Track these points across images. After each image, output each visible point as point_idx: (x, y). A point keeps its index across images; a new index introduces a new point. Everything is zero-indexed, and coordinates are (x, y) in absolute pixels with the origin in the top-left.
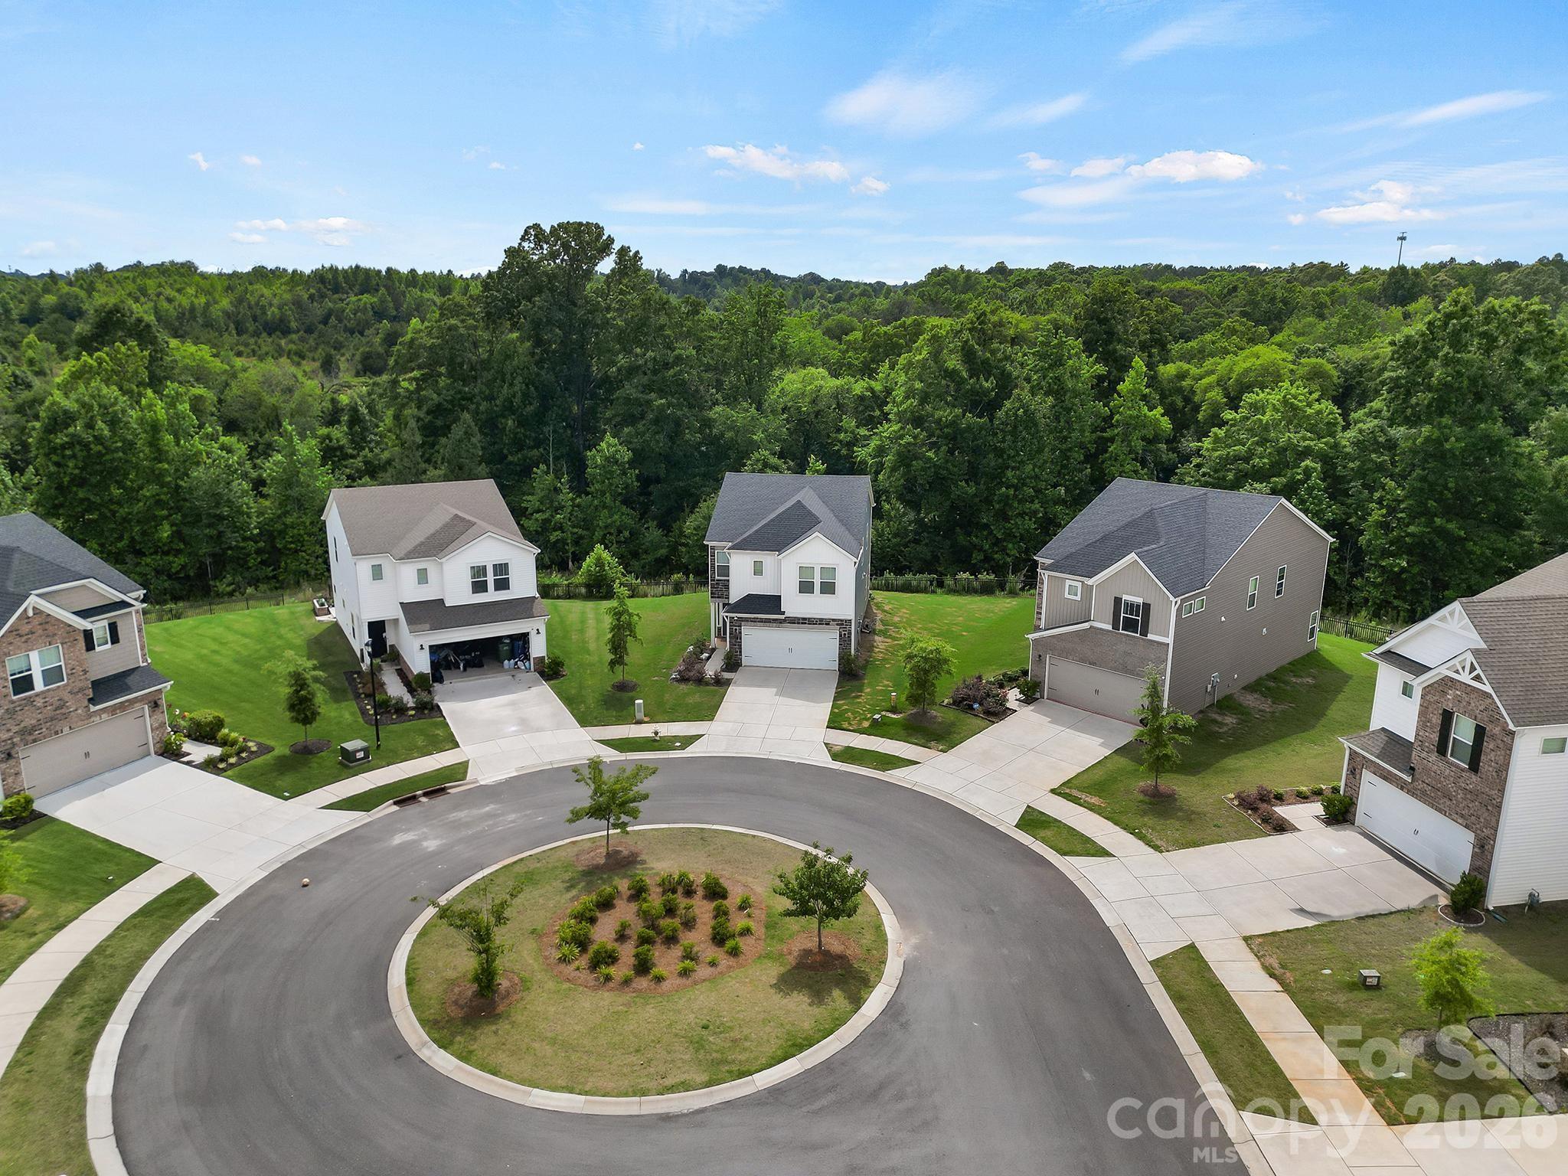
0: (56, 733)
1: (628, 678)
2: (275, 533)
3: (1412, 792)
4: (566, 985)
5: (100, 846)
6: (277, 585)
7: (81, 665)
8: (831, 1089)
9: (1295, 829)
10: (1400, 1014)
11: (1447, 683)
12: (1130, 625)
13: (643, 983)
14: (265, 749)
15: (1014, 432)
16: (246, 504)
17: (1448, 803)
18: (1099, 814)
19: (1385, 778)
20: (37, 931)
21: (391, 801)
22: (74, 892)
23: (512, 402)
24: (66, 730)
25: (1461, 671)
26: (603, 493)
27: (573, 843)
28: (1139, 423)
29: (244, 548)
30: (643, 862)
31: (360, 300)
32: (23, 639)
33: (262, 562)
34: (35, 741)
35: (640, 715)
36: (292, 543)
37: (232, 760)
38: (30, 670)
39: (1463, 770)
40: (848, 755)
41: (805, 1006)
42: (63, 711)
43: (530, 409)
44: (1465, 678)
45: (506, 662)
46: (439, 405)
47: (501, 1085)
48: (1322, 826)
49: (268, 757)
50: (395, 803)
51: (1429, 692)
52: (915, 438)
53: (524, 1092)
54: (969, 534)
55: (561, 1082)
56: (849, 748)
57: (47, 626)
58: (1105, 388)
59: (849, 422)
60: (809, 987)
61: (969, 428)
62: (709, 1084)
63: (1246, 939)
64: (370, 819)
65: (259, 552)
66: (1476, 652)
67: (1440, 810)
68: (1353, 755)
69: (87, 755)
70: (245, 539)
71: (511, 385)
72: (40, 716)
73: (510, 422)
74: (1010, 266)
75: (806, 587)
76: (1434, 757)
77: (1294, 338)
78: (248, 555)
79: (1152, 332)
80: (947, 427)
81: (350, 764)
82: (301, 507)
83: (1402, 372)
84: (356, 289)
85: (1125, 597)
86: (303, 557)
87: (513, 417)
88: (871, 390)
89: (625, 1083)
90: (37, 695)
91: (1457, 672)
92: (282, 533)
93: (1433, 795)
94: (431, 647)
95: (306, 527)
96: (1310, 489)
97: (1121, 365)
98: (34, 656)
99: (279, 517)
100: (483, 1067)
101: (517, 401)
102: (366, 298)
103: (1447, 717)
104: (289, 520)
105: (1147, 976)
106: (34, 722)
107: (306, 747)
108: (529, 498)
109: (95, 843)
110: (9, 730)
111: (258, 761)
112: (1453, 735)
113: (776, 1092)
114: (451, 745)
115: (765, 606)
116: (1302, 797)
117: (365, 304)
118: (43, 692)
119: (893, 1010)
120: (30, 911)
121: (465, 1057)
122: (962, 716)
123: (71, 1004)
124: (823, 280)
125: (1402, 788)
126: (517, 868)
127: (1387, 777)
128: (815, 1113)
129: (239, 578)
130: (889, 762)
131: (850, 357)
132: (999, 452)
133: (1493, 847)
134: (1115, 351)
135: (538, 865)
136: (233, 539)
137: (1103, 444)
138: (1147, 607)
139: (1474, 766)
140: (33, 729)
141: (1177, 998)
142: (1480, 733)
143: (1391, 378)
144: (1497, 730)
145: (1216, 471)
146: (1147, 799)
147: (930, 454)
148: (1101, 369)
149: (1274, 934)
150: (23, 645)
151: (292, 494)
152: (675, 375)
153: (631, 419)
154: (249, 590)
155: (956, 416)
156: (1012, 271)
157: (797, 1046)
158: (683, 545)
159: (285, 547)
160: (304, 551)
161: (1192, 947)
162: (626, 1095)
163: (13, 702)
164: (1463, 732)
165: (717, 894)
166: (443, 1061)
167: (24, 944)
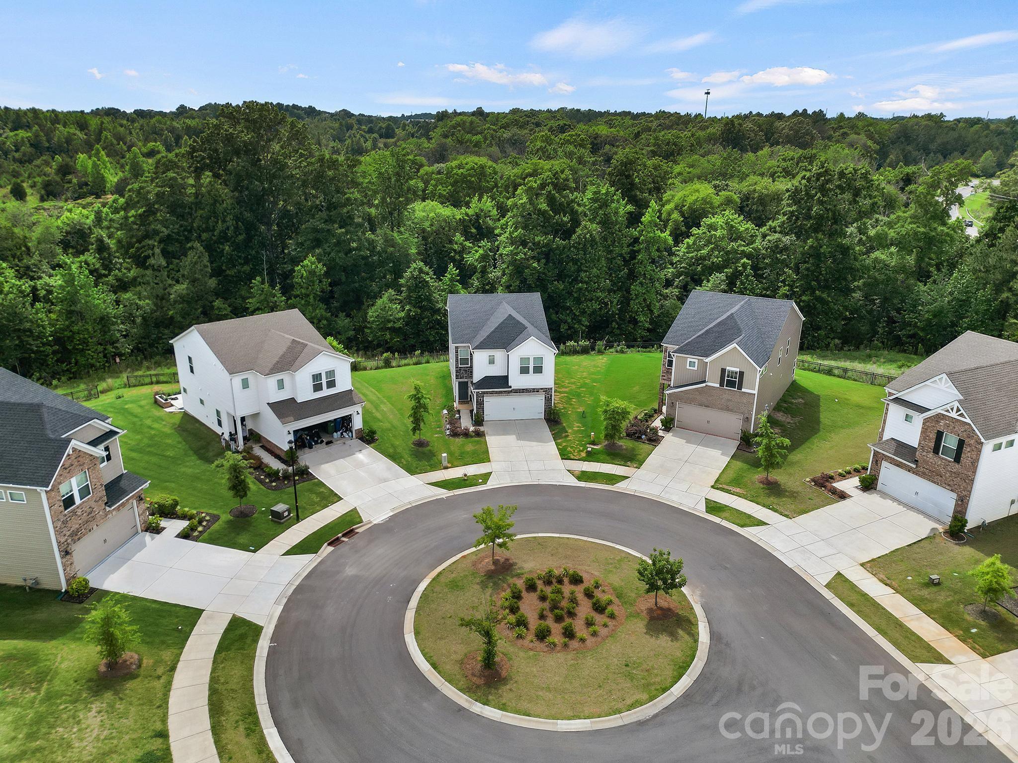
0: (90, 531)
1: (423, 438)
2: (66, 338)
3: (916, 473)
4: (531, 653)
5: (153, 606)
6: (71, 376)
7: (99, 482)
8: (715, 689)
9: (850, 496)
10: (957, 597)
11: (939, 417)
12: (731, 384)
13: (574, 644)
14: (215, 518)
15: (584, 249)
16: (40, 319)
17: (940, 478)
18: (746, 499)
19: (898, 466)
20: (160, 674)
21: (326, 544)
22: (163, 642)
23: (226, 234)
24: (95, 527)
25: (950, 411)
26: (308, 295)
27: (464, 557)
28: (655, 240)
29: (44, 351)
30: (515, 564)
31: (16, 135)
32: (68, 471)
33: (57, 361)
34: (79, 539)
35: (445, 463)
36: (79, 344)
37: (200, 529)
38: (71, 491)
39: (950, 462)
40: (583, 476)
41: (670, 643)
42: (92, 515)
43: (241, 238)
44: (954, 415)
45: (335, 434)
46: (169, 235)
47: (537, 722)
48: (861, 492)
49: (220, 522)
50: (329, 544)
51: (928, 421)
52: (525, 254)
53: (553, 723)
54: (557, 313)
55: (570, 713)
56: (583, 472)
57: (80, 459)
58: (634, 219)
59: (458, 237)
60: (664, 630)
61: (558, 247)
62: (652, 698)
63: (862, 565)
64: (320, 559)
65: (54, 353)
66: (960, 401)
67: (935, 482)
68: (876, 453)
69: (105, 541)
70: (44, 344)
71: (224, 221)
72: (80, 522)
73: (227, 248)
74: (486, 110)
75: (524, 370)
76: (931, 455)
77: (687, 169)
78: (47, 356)
79: (653, 182)
80: (544, 247)
81: (280, 522)
82: (83, 318)
83: (794, 208)
84: (10, 125)
85: (728, 368)
86: (89, 354)
87: (228, 244)
88: (467, 215)
89: (606, 708)
90: (78, 507)
91: (948, 411)
92: (71, 339)
93: (931, 475)
94: (294, 431)
95: (89, 332)
96: (747, 276)
97: (642, 205)
98: (74, 481)
99: (68, 327)
100: (518, 712)
101: (230, 233)
102: (22, 134)
103: (940, 435)
104: (76, 328)
105: (828, 594)
106: (77, 526)
107: (242, 512)
108: (250, 300)
109: (148, 604)
110: (65, 535)
111: (216, 526)
112: (943, 444)
113: (687, 697)
114: (336, 499)
115: (499, 383)
116: (843, 476)
117: (23, 138)
118: (80, 505)
119: (714, 636)
120: (145, 661)
121: (503, 708)
122: (636, 443)
123: (228, 721)
124: (353, 115)
125: (909, 471)
126: (442, 579)
127: (899, 465)
128: (717, 704)
129: (44, 374)
130: (612, 479)
131: (440, 190)
132: (575, 262)
133: (968, 501)
134: (636, 196)
135: (454, 575)
136: (34, 344)
137: (633, 255)
138: (742, 374)
139: (957, 459)
140: (78, 530)
141: (851, 605)
142: (961, 443)
143: (790, 211)
144: (972, 442)
145: (690, 266)
146: (765, 486)
147: (535, 265)
148: (630, 208)
149: (873, 560)
150: (68, 475)
151: (76, 309)
152: (348, 212)
153: (317, 243)
154: (55, 382)
155: (550, 240)
156: (488, 114)
157: (682, 669)
158: (369, 328)
159: (74, 348)
160: (89, 350)
161: (839, 574)
162: (610, 715)
163: (65, 515)
164: (950, 442)
165: (576, 580)
166: (491, 713)
167: (158, 684)
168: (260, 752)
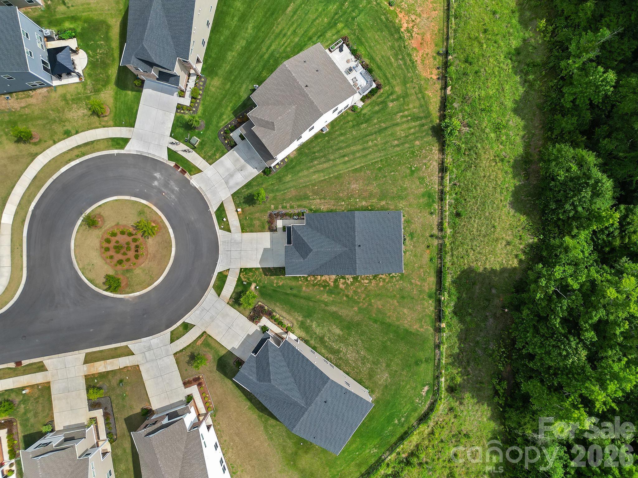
5: (135, 110)
13: (102, 250)
20: (101, 124)
21: (176, 163)
40: (222, 275)
56: (227, 276)
63: (138, 365)
64: (165, 162)
100: (78, 229)
114: (211, 163)
120: (106, 117)
123: (82, 149)
126: (147, 209)
128: (77, 288)
165: (137, 257)
166: (79, 222)
167: (97, 125)
168: (70, 160)
